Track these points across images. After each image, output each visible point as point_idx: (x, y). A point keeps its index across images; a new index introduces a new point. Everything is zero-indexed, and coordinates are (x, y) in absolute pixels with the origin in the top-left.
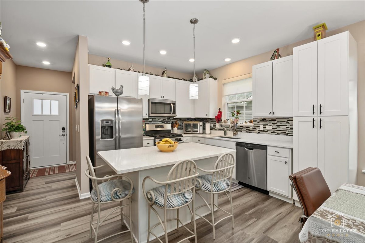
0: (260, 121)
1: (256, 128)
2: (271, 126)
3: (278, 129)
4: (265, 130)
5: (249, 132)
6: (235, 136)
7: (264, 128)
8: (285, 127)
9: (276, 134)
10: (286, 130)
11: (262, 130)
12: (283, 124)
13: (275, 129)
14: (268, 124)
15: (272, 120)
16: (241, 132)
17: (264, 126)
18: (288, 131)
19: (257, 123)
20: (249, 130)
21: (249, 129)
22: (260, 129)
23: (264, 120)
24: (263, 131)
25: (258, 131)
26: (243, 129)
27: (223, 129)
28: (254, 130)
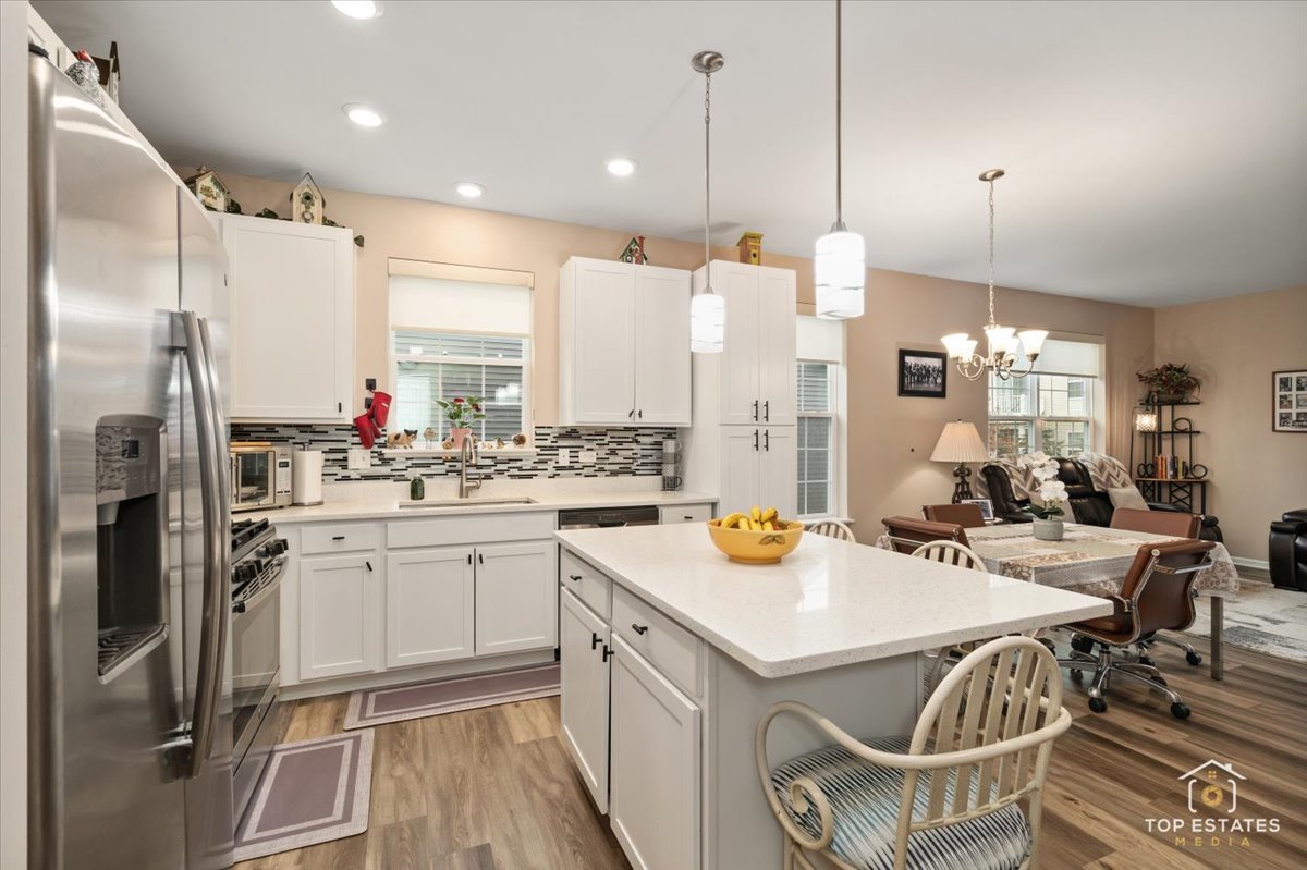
0: (561, 436)
1: (545, 462)
2: (594, 453)
3: (613, 459)
4: (576, 466)
5: (521, 477)
6: (467, 496)
7: (574, 457)
8: (629, 453)
9: (608, 473)
10: (631, 461)
11: (567, 464)
12: (625, 446)
13: (606, 461)
14: (586, 447)
15: (598, 434)
16: (488, 477)
17: (574, 451)
18: (635, 464)
19: (548, 443)
20: (520, 469)
21: (518, 464)
22: (560, 464)
23: (572, 433)
24: (571, 468)
25: (554, 471)
26: (493, 469)
27: (395, 473)
28: (540, 466)
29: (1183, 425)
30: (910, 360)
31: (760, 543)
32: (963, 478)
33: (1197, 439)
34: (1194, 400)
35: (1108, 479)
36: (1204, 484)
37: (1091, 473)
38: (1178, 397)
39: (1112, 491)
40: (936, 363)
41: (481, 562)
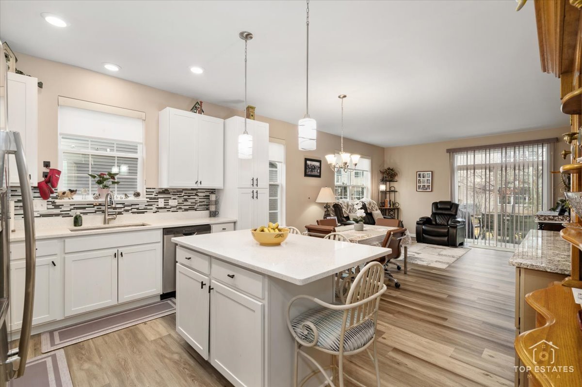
0: (160, 193)
1: (151, 205)
2: (176, 201)
3: (186, 203)
4: (167, 207)
5: (138, 213)
6: (108, 223)
7: (166, 203)
8: (193, 201)
9: (183, 210)
10: (194, 204)
11: (163, 206)
12: (191, 197)
13: (182, 204)
14: (172, 198)
15: (178, 192)
16: (120, 213)
17: (167, 200)
18: (196, 205)
19: (153, 196)
20: (138, 209)
21: (137, 206)
22: (159, 206)
23: (165, 191)
24: (165, 208)
25: (156, 210)
26: (123, 209)
27: (62, 213)
28: (149, 207)
29: (393, 189)
30: (309, 162)
31: (275, 237)
32: (327, 209)
33: (397, 194)
34: (395, 180)
35: (372, 208)
36: (398, 209)
37: (367, 206)
38: (391, 179)
39: (373, 212)
40: (317, 164)
41: (122, 256)
